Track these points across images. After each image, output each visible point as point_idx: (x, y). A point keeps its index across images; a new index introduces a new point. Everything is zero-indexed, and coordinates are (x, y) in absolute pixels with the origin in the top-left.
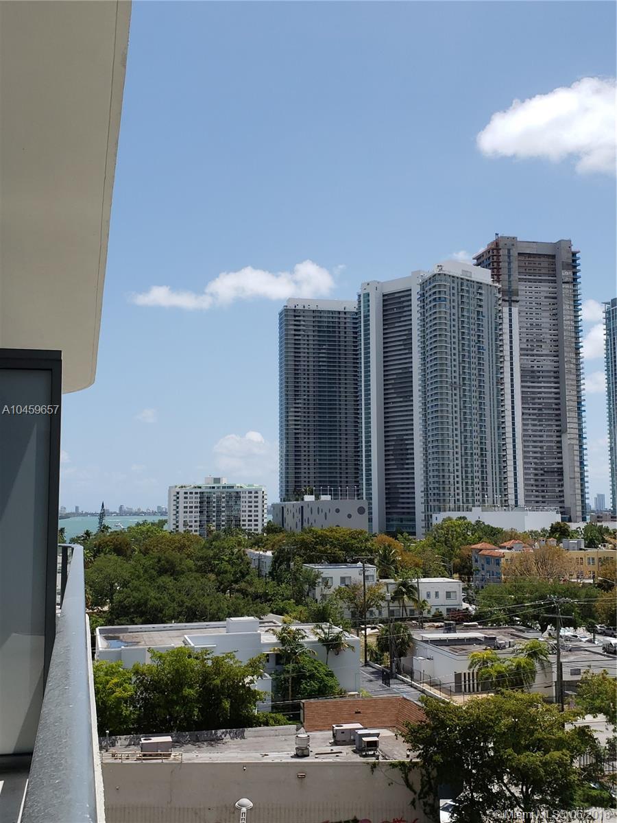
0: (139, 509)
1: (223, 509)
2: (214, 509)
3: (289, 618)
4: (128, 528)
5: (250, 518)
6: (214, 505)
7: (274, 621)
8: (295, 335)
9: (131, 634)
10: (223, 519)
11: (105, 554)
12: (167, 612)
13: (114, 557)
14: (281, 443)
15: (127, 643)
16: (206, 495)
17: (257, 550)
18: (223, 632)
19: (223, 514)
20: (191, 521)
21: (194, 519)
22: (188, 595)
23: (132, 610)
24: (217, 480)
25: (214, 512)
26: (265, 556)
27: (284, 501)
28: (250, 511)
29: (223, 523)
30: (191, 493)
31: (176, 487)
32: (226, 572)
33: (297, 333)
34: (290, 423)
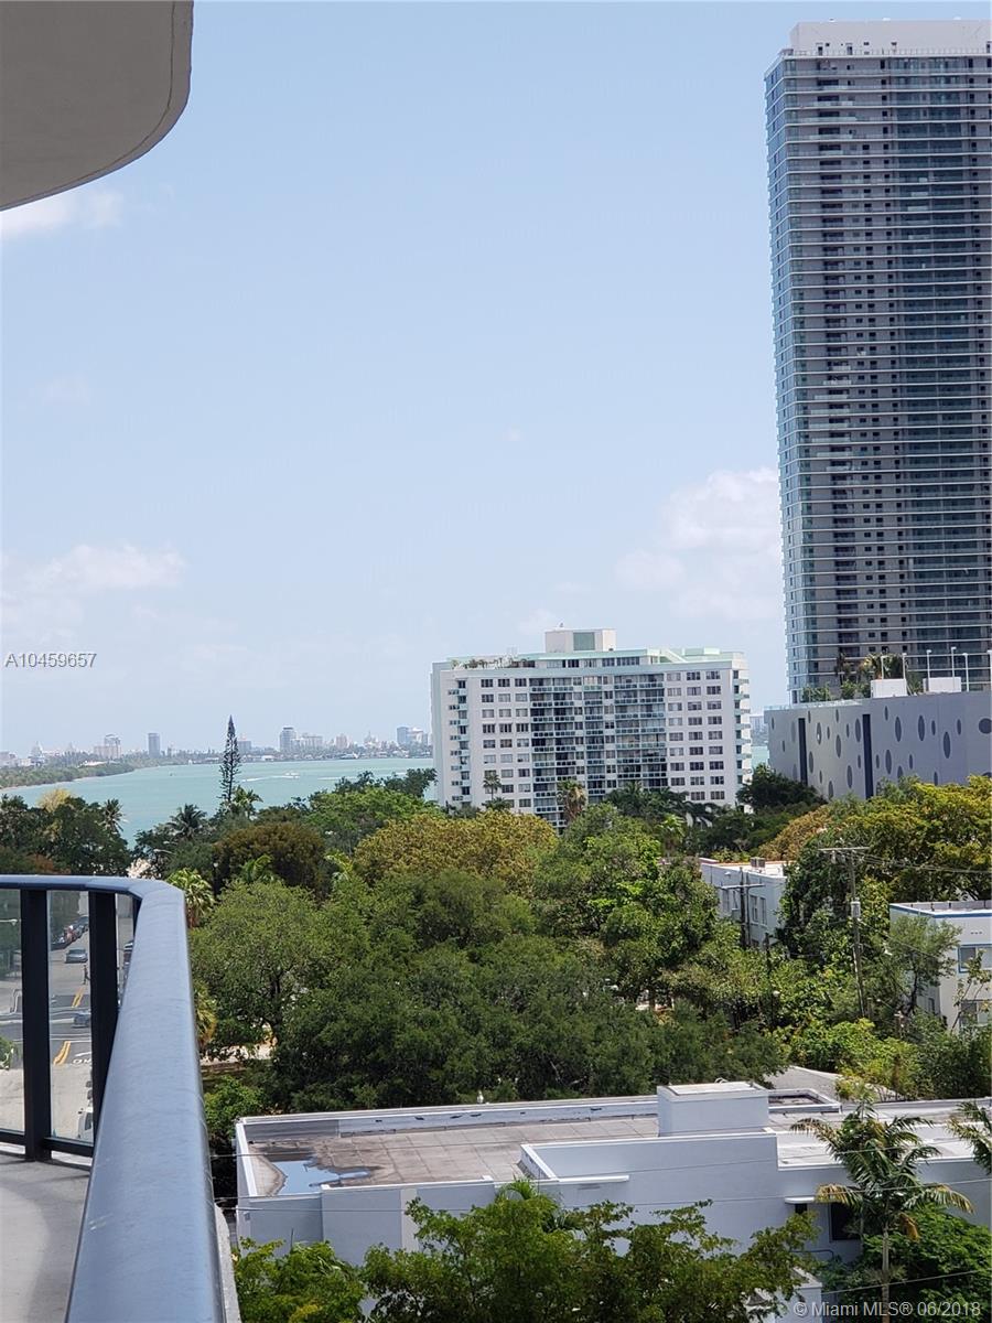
0: (342, 739)
1: (609, 732)
2: (579, 733)
3: (857, 1081)
4: (312, 798)
5: (697, 759)
6: (579, 718)
7: (814, 1092)
8: (822, 147)
9: (349, 1140)
10: (611, 762)
11: (250, 881)
12: (455, 1064)
13: (276, 889)
14: (788, 512)
15: (340, 1170)
16: (551, 687)
17: (729, 860)
18: (647, 1133)
19: (609, 747)
20: (508, 773)
21: (516, 767)
22: (521, 1009)
23: (345, 1059)
24: (585, 639)
25: (580, 740)
26: (761, 879)
27: (806, 700)
28: (697, 736)
29: (612, 777)
30: (504, 683)
31: (455, 663)
32: (635, 933)
33: (827, 139)
34: (816, 442)
